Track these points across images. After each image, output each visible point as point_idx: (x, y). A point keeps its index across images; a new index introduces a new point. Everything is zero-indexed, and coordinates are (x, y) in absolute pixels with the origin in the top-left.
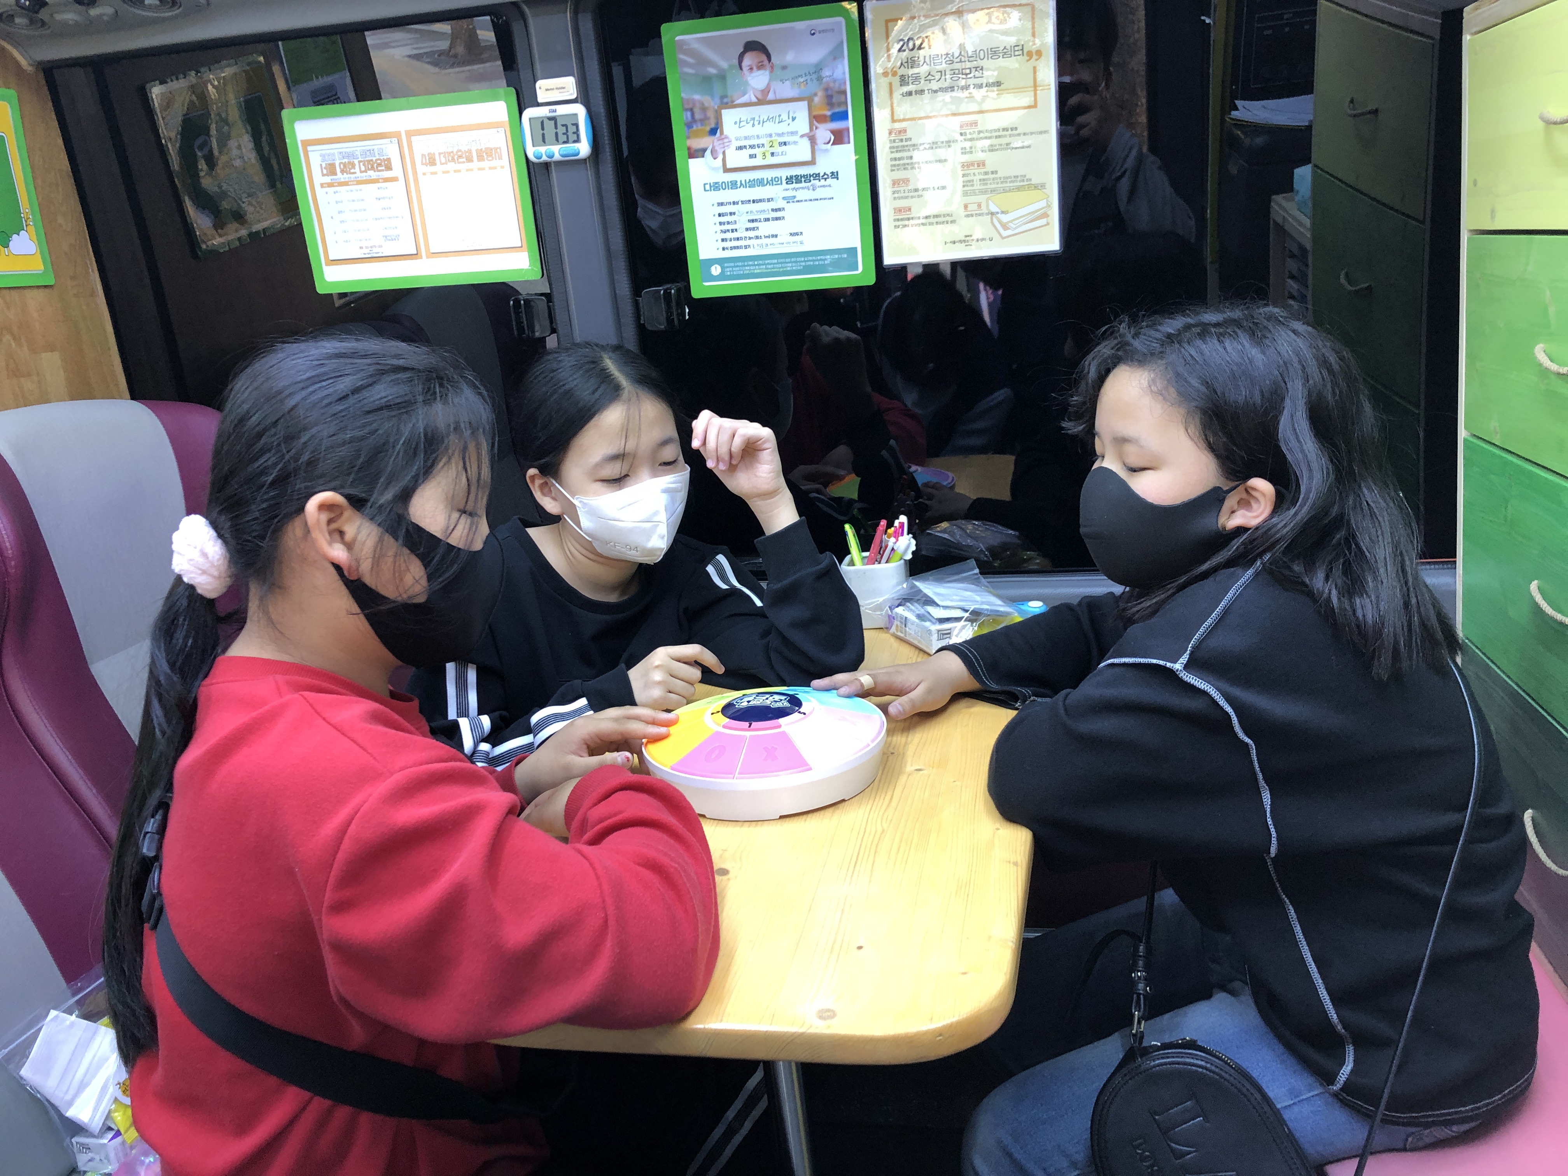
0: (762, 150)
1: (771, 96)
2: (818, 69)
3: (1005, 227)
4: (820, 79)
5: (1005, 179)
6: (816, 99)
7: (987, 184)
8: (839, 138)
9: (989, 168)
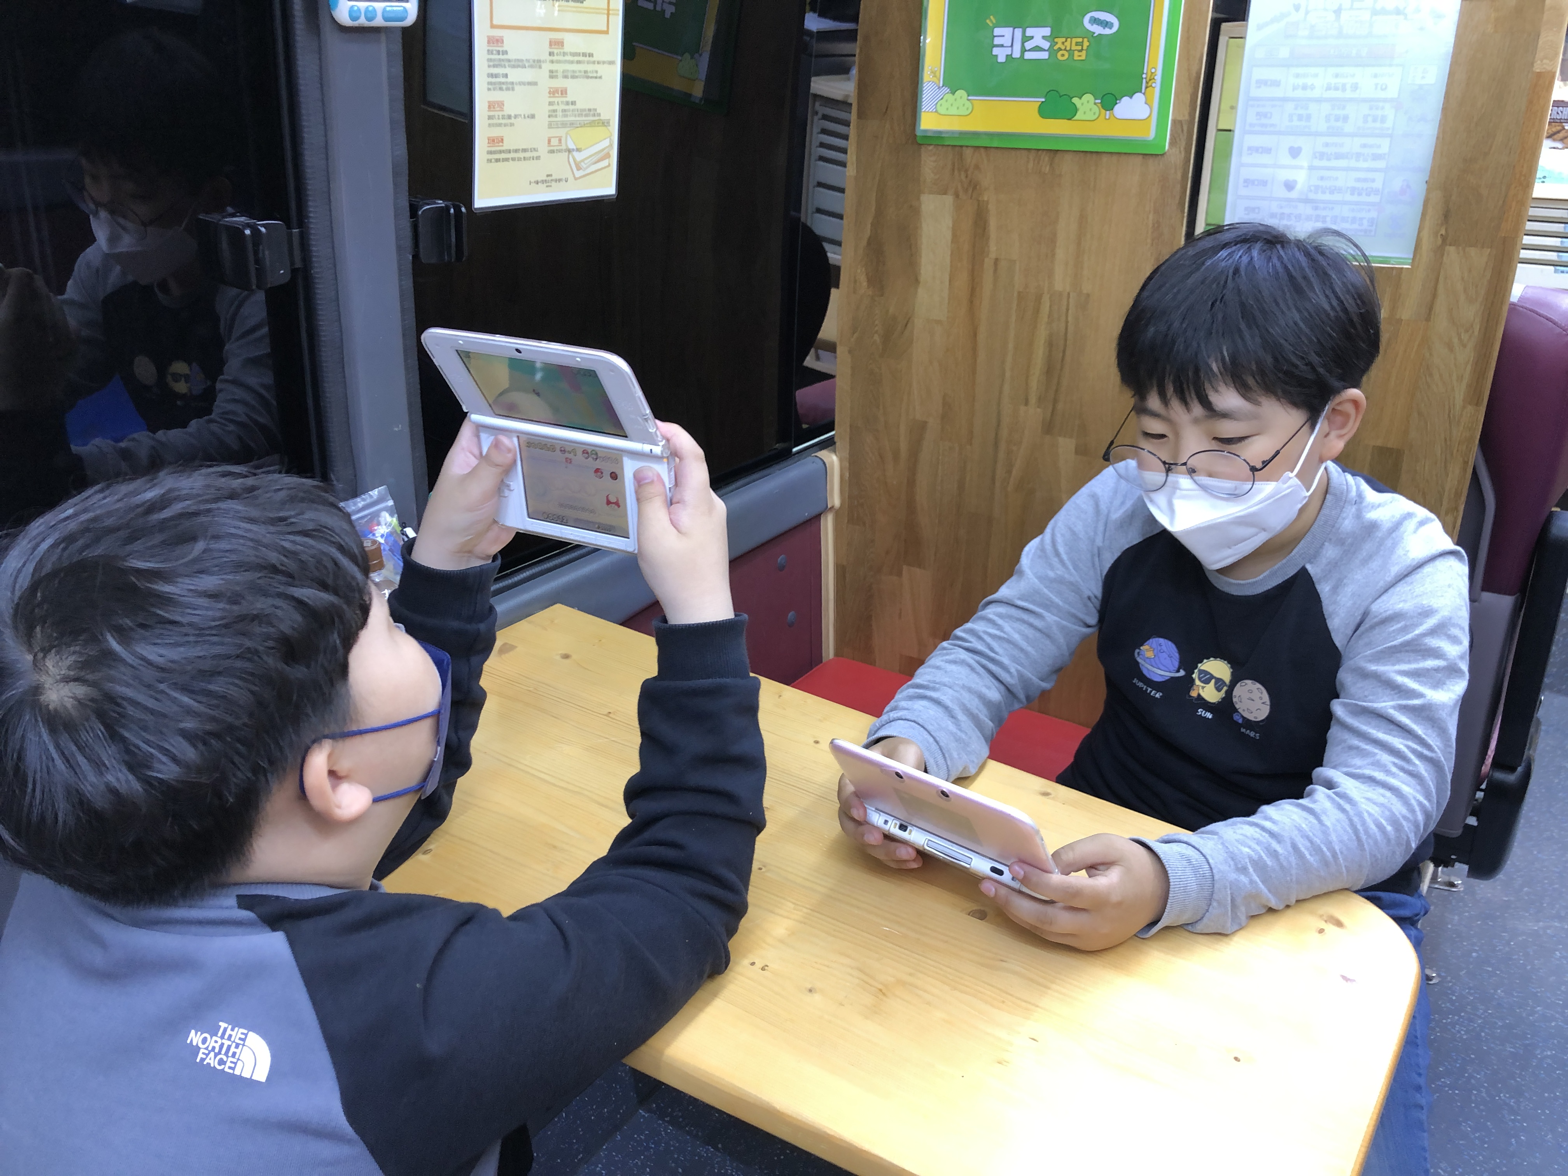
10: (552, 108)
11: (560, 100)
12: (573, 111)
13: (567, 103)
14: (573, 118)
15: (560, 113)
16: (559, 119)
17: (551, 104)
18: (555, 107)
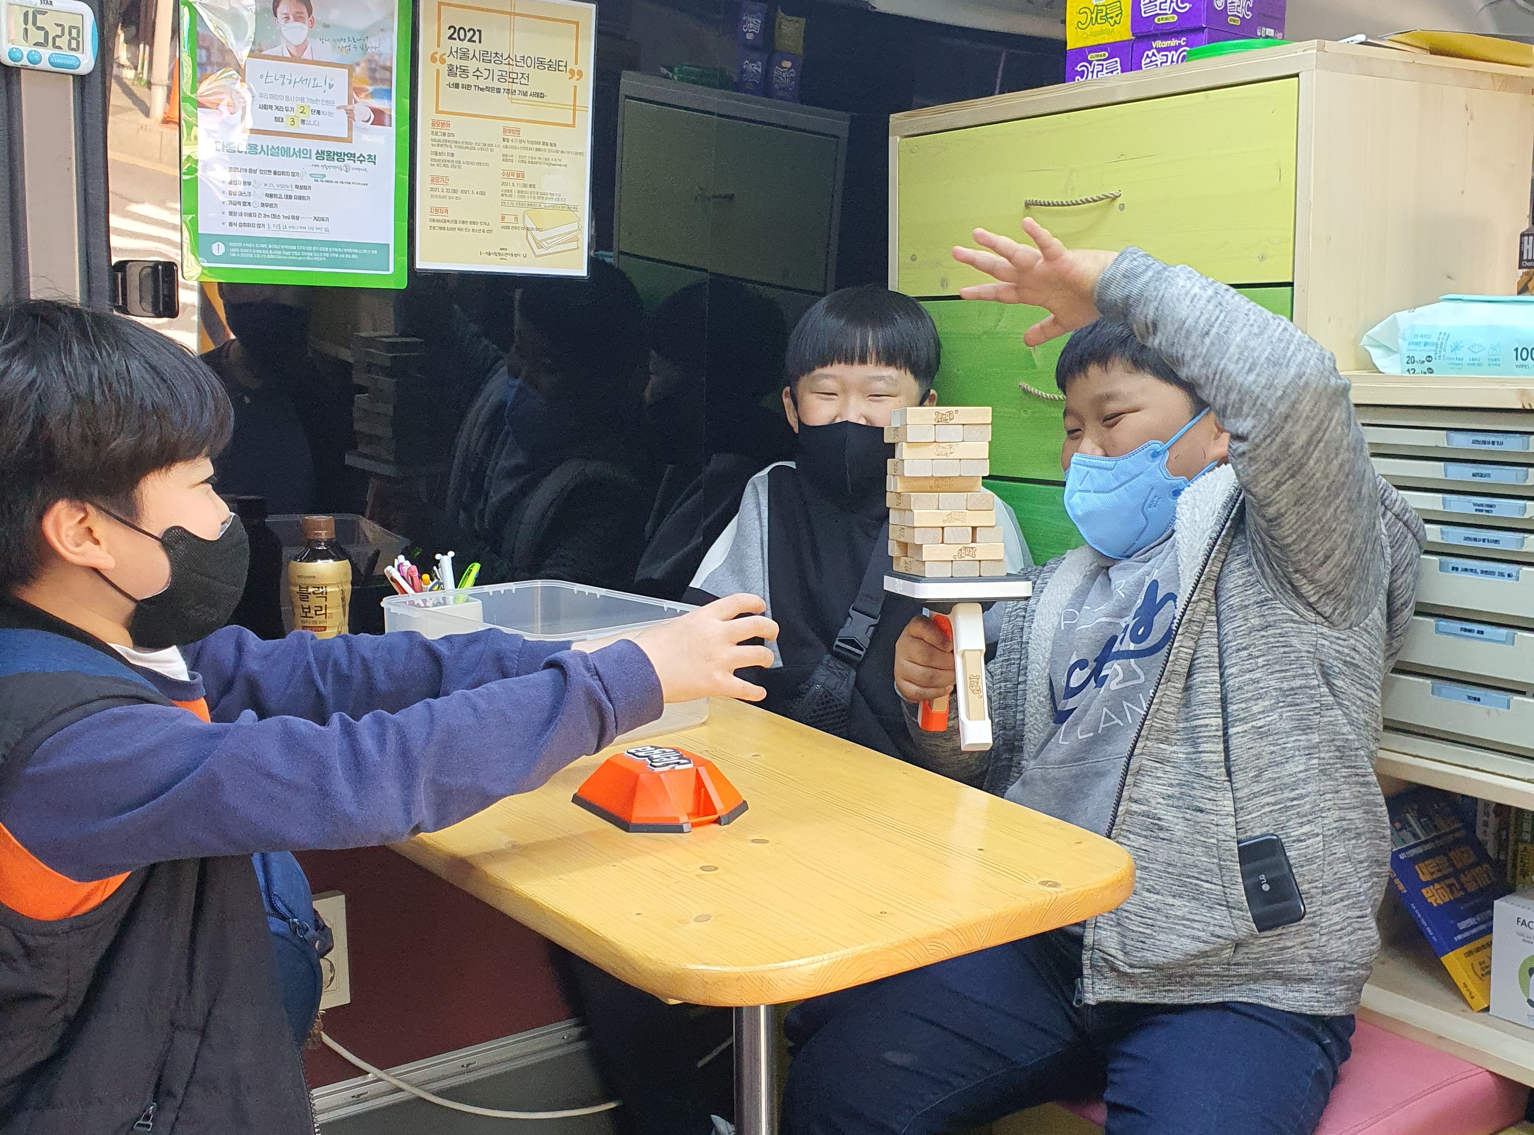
0: (291, 114)
1: (307, 55)
2: (365, 36)
4: (364, 48)
6: (358, 69)
8: (379, 117)
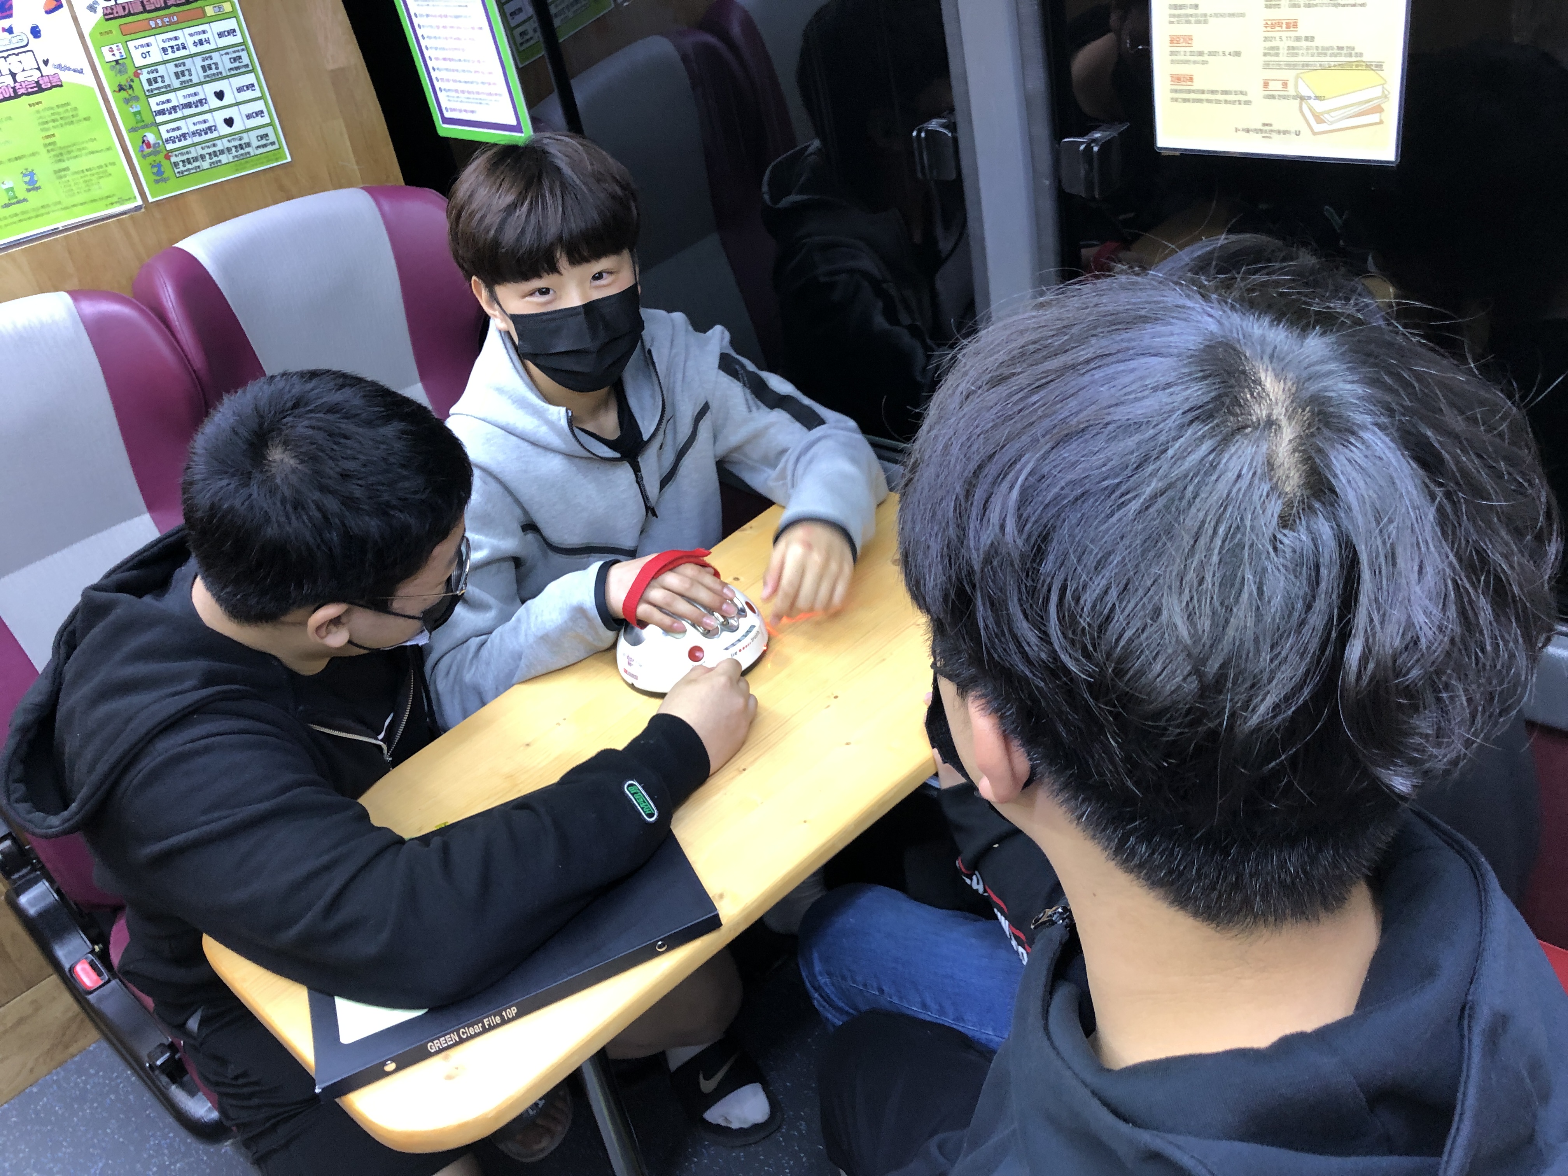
3: (1319, 120)
5: (1324, 51)
7: (1297, 54)
9: (1302, 32)
10: (1269, 44)
11: (1284, 35)
12: (1308, 49)
13: (1298, 39)
14: (1309, 58)
15: (1283, 51)
16: (1281, 58)
17: (1266, 39)
18: (1273, 44)
